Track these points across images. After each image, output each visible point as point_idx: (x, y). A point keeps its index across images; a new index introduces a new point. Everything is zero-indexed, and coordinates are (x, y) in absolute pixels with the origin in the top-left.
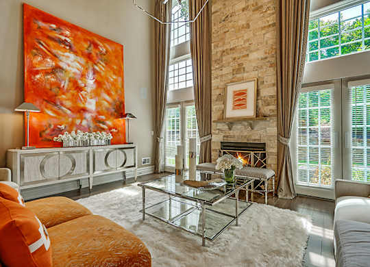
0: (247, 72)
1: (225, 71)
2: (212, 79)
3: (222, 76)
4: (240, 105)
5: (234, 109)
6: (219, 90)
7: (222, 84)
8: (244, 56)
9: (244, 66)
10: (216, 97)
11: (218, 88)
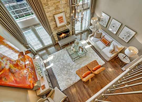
0: (61, 9)
1: (51, 9)
2: (46, 13)
3: (50, 11)
4: (62, 21)
5: (60, 23)
6: (51, 17)
7: (51, 14)
8: (58, 2)
9: (59, 6)
10: (50, 20)
11: (50, 17)
